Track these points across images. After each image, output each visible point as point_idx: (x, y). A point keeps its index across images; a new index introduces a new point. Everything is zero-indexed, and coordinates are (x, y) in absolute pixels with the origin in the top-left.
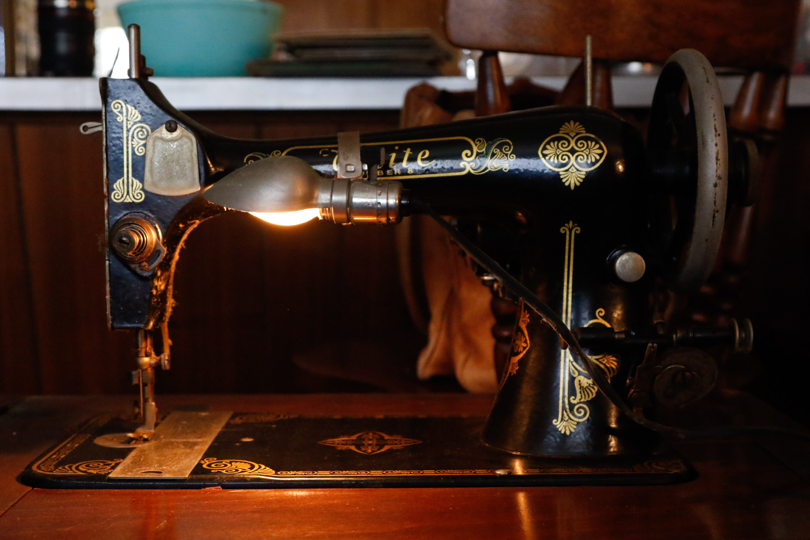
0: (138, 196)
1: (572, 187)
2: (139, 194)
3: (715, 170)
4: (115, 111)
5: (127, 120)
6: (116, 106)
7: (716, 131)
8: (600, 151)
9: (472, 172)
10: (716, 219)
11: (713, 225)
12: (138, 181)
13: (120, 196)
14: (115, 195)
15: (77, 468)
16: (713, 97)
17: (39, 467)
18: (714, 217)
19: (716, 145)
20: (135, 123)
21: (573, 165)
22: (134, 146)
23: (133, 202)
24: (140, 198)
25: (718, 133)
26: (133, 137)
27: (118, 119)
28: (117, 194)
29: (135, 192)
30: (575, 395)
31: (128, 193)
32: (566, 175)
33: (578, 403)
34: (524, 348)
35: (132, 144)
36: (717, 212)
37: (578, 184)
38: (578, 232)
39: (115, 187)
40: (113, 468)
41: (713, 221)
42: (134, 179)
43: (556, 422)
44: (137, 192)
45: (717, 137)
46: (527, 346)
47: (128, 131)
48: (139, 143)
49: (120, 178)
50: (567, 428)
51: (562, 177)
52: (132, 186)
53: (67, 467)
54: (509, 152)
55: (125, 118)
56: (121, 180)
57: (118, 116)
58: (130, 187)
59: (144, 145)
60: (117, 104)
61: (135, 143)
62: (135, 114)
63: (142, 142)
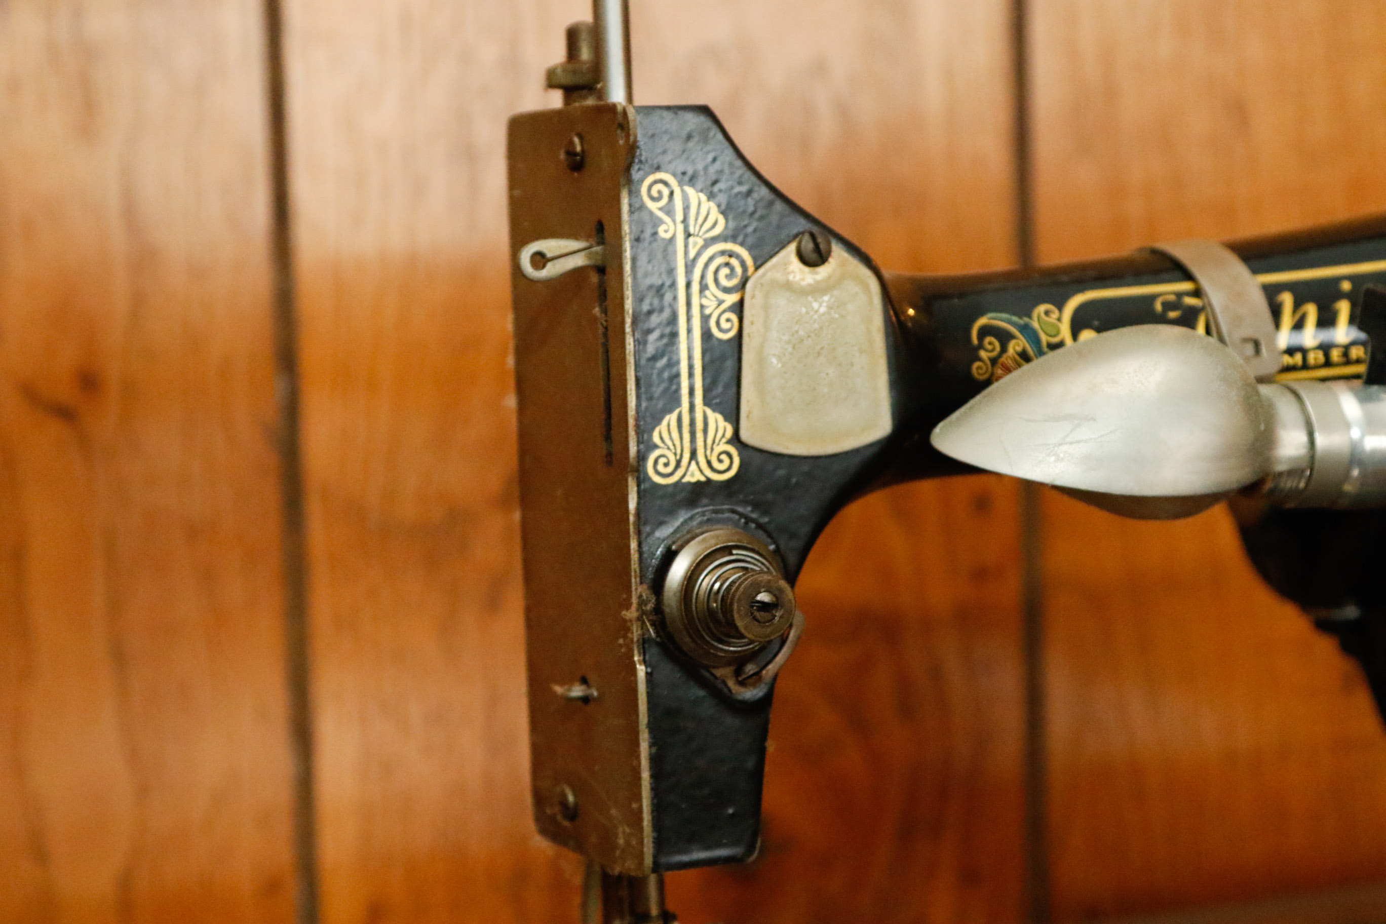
0: (720, 461)
2: (723, 457)
4: (652, 206)
5: (688, 235)
6: (654, 193)
12: (720, 418)
13: (672, 463)
14: (656, 462)
20: (710, 242)
22: (707, 312)
23: (709, 481)
24: (727, 467)
26: (703, 288)
27: (661, 230)
28: (662, 461)
29: (712, 449)
31: (693, 455)
35: (702, 307)
39: (656, 439)
42: (709, 412)
44: (718, 449)
47: (690, 266)
48: (721, 302)
49: (671, 411)
52: (705, 431)
55: (680, 228)
56: (673, 417)
57: (662, 222)
58: (699, 435)
59: (735, 308)
60: (659, 187)
61: (710, 304)
62: (708, 216)
63: (730, 299)
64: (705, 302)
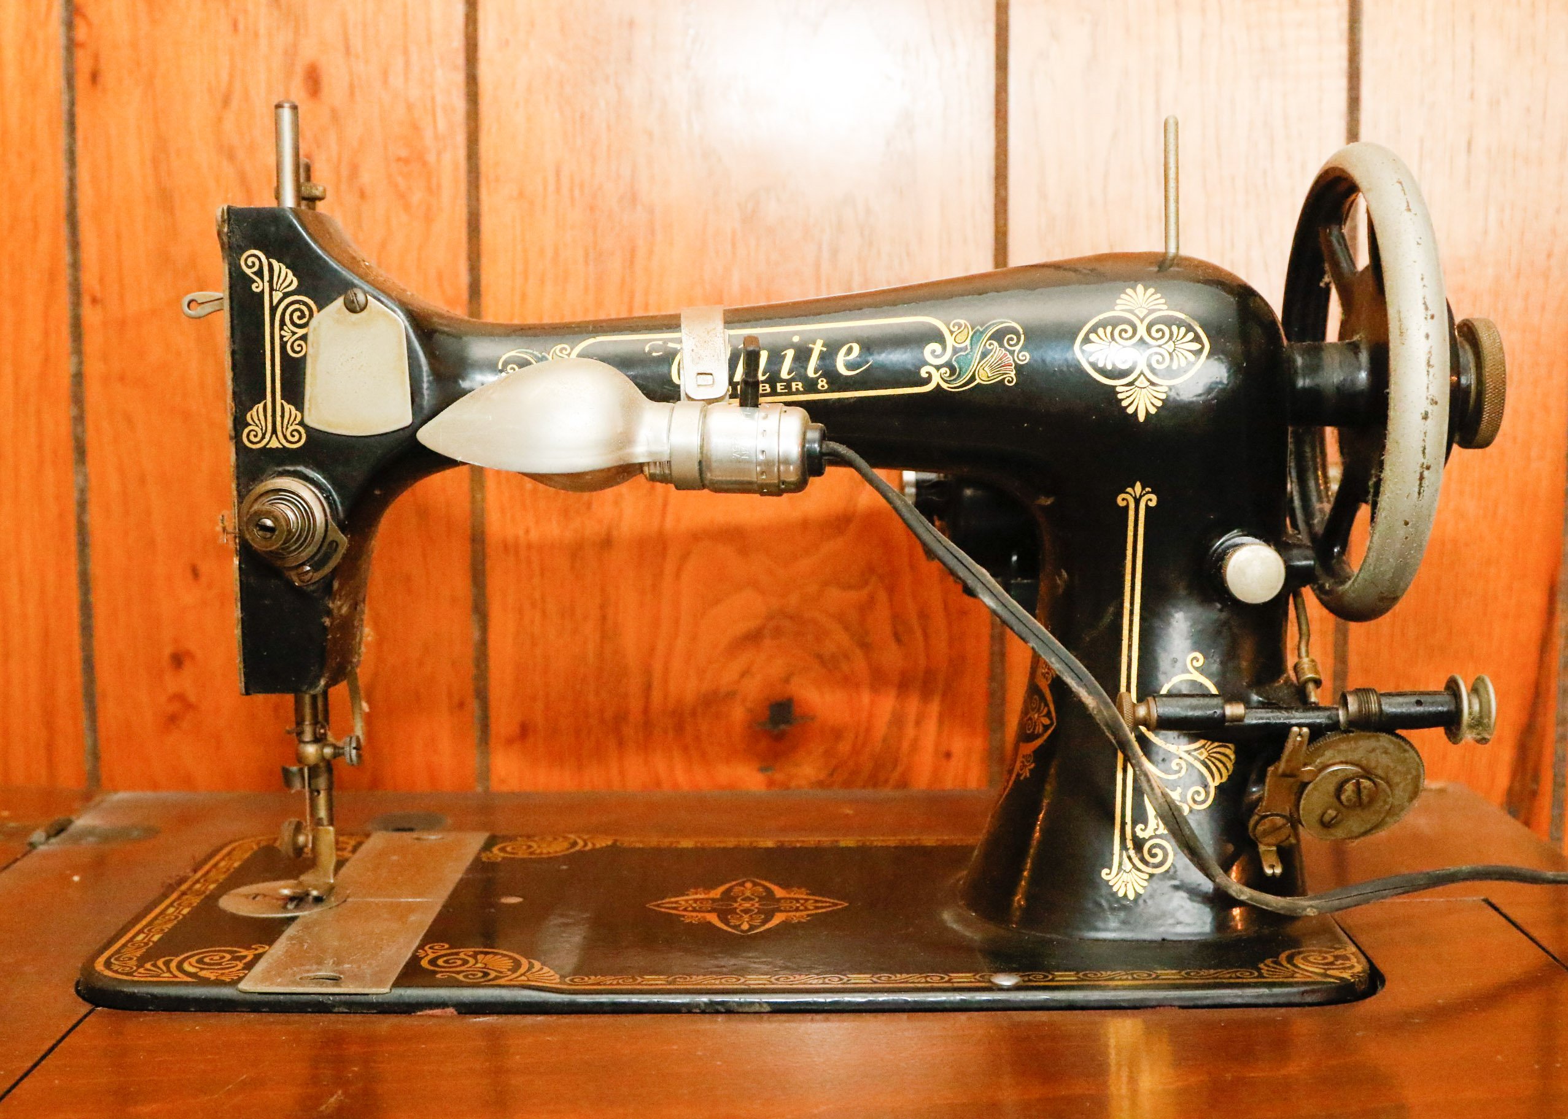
0: (293, 436)
1: (1141, 417)
2: (295, 433)
3: (1426, 386)
4: (249, 272)
5: (272, 289)
6: (250, 264)
7: (1427, 309)
8: (1196, 346)
9: (945, 386)
10: (1425, 483)
11: (1419, 493)
12: (293, 408)
13: (260, 435)
14: (248, 434)
15: (180, 967)
16: (1420, 241)
17: (108, 964)
18: (1421, 478)
19: (1427, 336)
20: (286, 295)
21: (1142, 373)
22: (285, 339)
23: (285, 448)
24: (297, 442)
25: (1430, 313)
26: (283, 323)
27: (254, 286)
28: (253, 433)
29: (287, 428)
30: (1145, 823)
31: (274, 431)
32: (1128, 394)
33: (1151, 838)
34: (1046, 727)
35: (282, 337)
36: (1428, 468)
37: (1153, 411)
38: (1153, 504)
39: (249, 419)
40: (249, 966)
41: (1420, 485)
42: (285, 404)
43: (1107, 874)
44: (291, 428)
45: (1430, 320)
46: (1052, 724)
47: (273, 310)
48: (294, 333)
49: (258, 402)
50: (1129, 886)
51: (1120, 396)
52: (283, 417)
53: (160, 963)
54: (1017, 348)
55: (267, 285)
56: (261, 405)
57: (254, 281)
58: (279, 419)
59: (304, 338)
60: (253, 259)
61: (287, 334)
62: (286, 278)
63: (301, 332)
64: (283, 333)
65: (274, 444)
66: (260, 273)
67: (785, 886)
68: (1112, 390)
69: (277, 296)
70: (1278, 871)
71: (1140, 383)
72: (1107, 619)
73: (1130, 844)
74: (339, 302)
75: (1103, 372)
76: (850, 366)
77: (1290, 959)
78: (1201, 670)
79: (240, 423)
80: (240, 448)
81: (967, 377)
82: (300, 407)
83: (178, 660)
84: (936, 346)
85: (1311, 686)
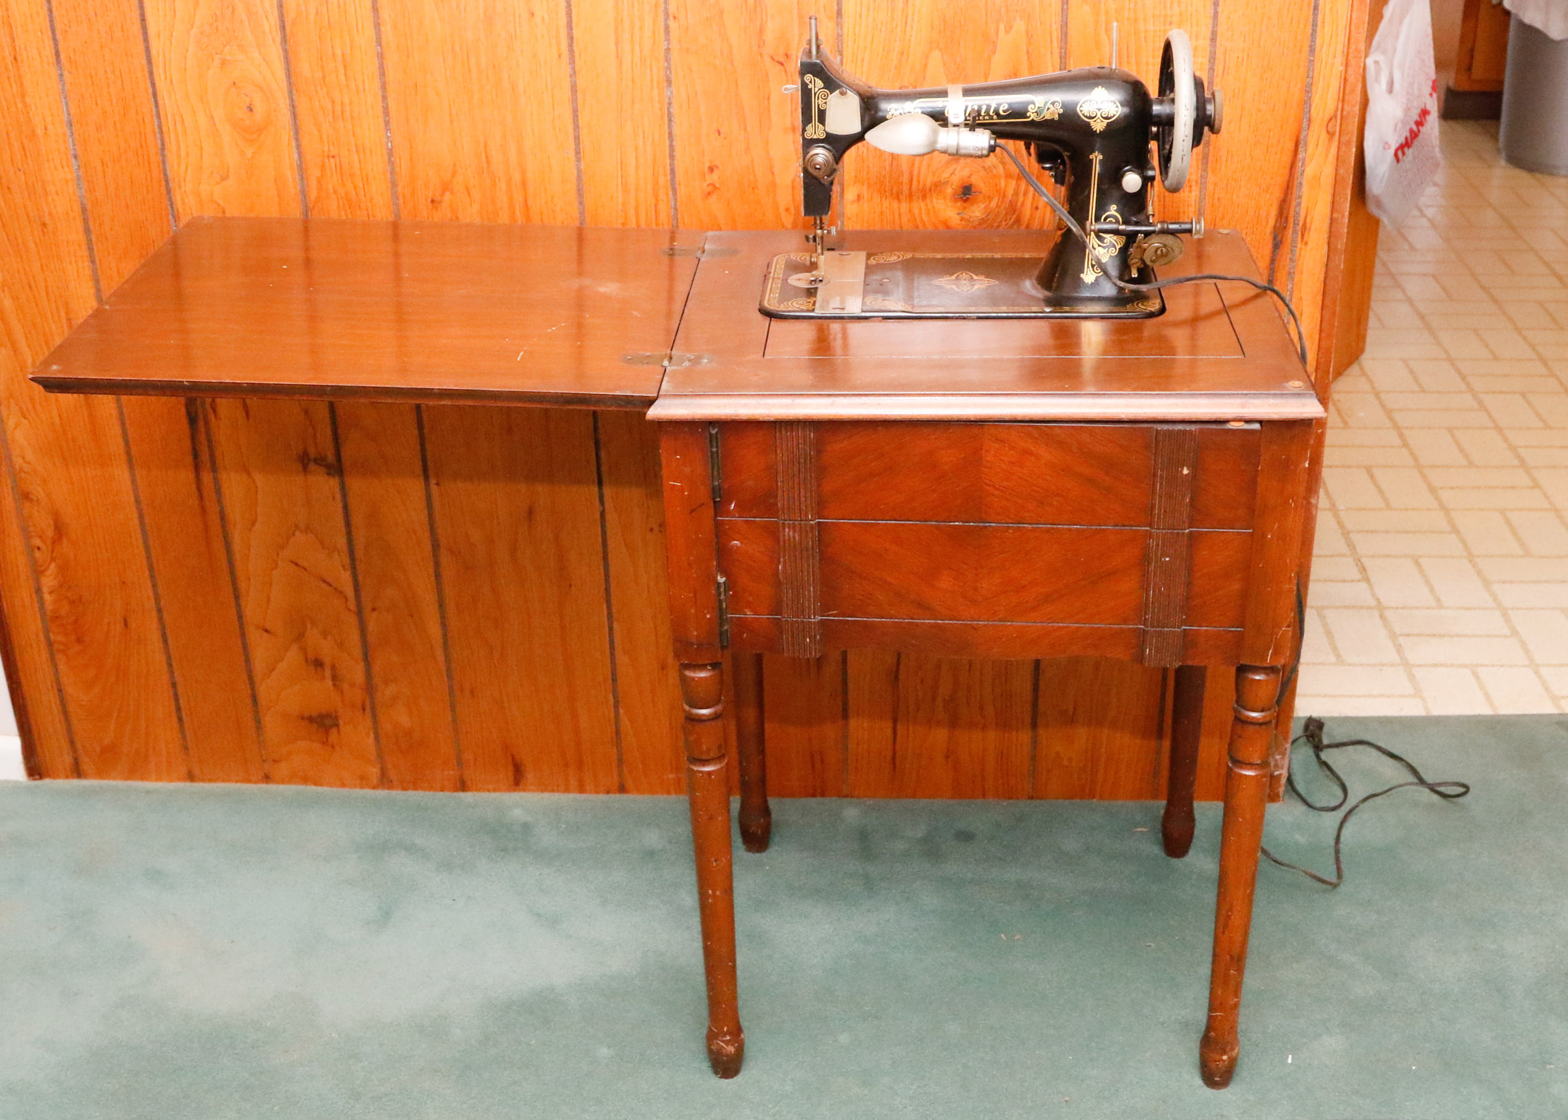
1: (1098, 132)
2: (822, 134)
4: (807, 82)
5: (815, 87)
6: (808, 79)
8: (1116, 110)
9: (1035, 119)
13: (810, 134)
15: (792, 305)
20: (819, 89)
21: (1099, 116)
23: (819, 138)
24: (823, 136)
26: (818, 98)
28: (808, 134)
29: (820, 132)
31: (815, 133)
32: (1094, 123)
36: (1184, 156)
37: (1100, 128)
38: (1101, 158)
39: (807, 129)
40: (814, 305)
42: (819, 124)
43: (1082, 275)
47: (815, 94)
50: (1089, 280)
51: (1091, 125)
52: (818, 128)
54: (1059, 108)
55: (813, 86)
56: (811, 125)
57: (809, 85)
59: (825, 103)
60: (808, 77)
61: (820, 103)
62: (819, 83)
63: (824, 101)
64: (818, 102)
65: (815, 137)
66: (811, 82)
67: (977, 275)
68: (1089, 123)
69: (817, 89)
70: (1136, 276)
71: (1098, 121)
72: (1086, 193)
73: (1090, 266)
74: (838, 91)
75: (1086, 117)
76: (1004, 111)
77: (1137, 305)
78: (1116, 211)
79: (804, 130)
80: (804, 139)
81: (1042, 116)
82: (824, 125)
83: (711, 169)
84: (1032, 106)
85: (1151, 217)
